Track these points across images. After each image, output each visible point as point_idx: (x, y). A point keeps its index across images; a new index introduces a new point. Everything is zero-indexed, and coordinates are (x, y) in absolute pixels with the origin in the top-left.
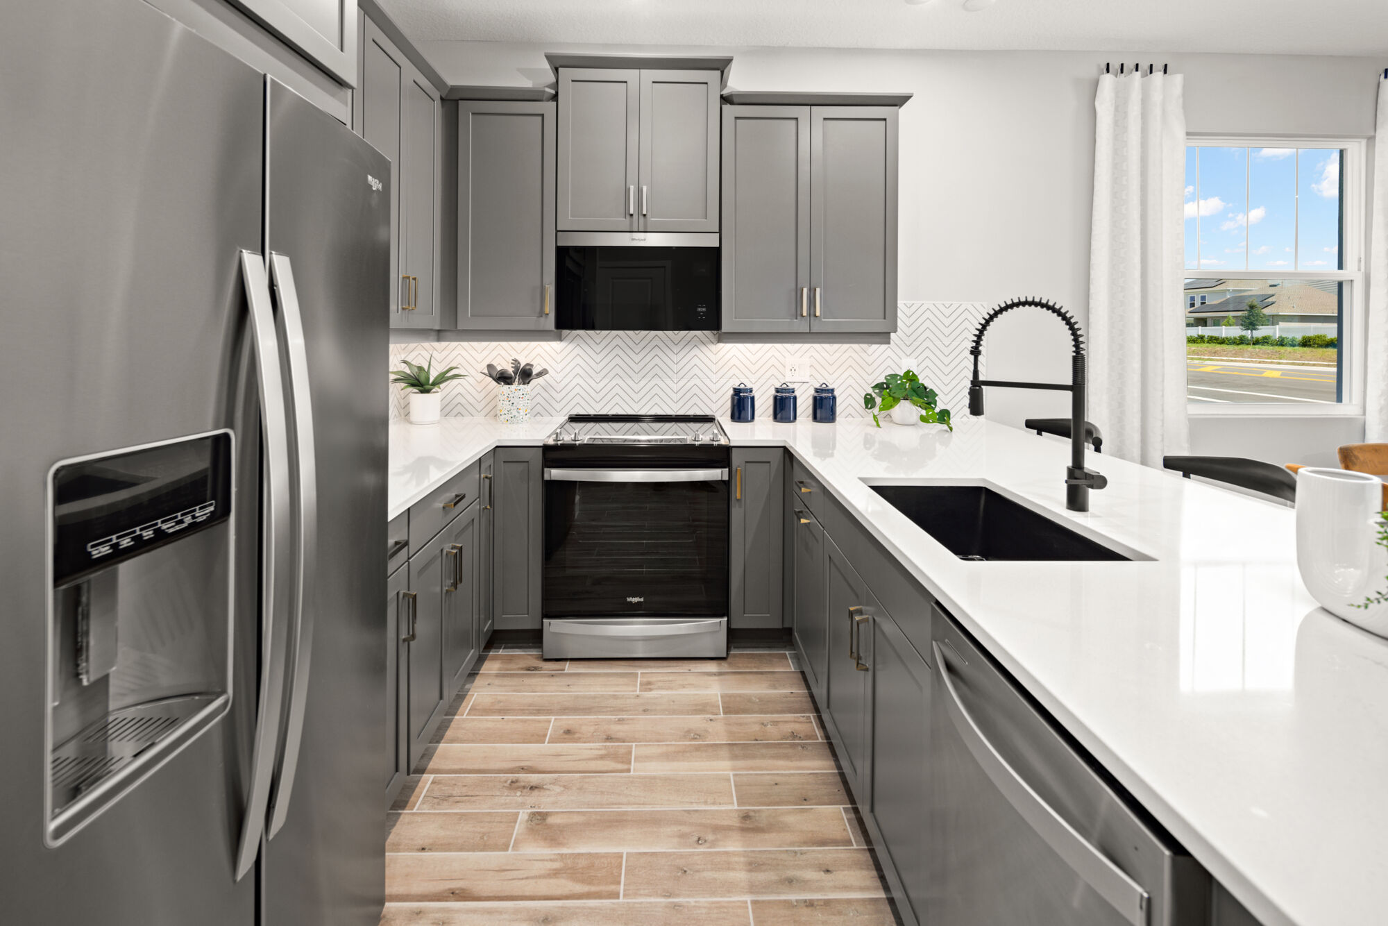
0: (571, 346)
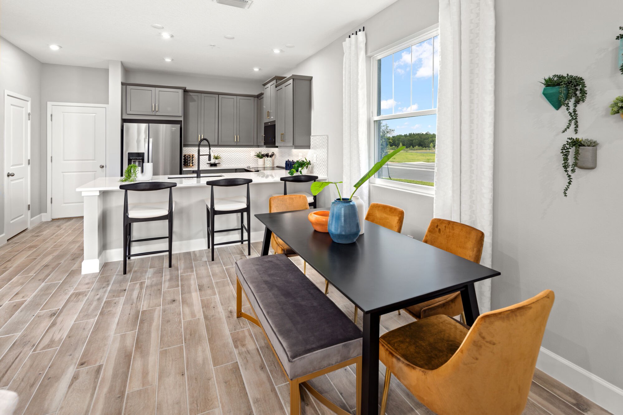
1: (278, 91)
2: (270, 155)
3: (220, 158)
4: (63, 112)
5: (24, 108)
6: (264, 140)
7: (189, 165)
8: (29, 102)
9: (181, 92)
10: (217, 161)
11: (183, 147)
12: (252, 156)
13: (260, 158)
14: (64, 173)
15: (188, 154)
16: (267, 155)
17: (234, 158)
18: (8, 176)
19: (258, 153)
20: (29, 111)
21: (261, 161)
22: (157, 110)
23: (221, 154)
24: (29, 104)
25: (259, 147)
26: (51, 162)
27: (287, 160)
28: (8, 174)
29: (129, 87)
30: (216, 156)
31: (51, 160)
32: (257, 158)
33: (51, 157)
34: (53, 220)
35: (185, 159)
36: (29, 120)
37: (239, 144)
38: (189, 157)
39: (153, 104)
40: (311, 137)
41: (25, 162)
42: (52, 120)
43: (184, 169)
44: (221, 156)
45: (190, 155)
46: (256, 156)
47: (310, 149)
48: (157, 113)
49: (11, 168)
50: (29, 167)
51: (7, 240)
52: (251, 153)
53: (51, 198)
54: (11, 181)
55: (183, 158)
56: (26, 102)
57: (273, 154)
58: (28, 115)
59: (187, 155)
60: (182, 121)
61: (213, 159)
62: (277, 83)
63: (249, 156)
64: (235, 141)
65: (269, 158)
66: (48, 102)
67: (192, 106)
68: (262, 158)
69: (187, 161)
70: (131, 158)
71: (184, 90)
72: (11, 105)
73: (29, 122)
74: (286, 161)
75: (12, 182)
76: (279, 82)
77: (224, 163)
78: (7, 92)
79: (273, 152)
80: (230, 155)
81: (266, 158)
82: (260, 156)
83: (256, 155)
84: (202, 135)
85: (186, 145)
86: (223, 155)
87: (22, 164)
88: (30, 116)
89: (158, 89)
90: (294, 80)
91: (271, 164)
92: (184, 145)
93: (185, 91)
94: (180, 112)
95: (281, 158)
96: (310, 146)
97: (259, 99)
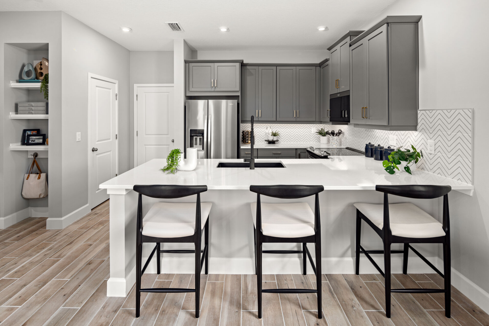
1: (353, 51)
2: (336, 132)
3: (279, 135)
4: (145, 93)
5: (111, 90)
6: (330, 116)
7: (247, 142)
8: (116, 84)
9: (238, 65)
10: (275, 138)
11: (241, 123)
12: (313, 132)
13: (323, 136)
14: (146, 146)
15: (247, 130)
16: (333, 133)
17: (293, 134)
18: (93, 151)
19: (321, 130)
20: (117, 92)
21: (324, 139)
22: (216, 86)
23: (280, 130)
24: (116, 85)
25: (322, 123)
26: (137, 136)
27: (368, 143)
28: (93, 149)
29: (191, 65)
30: (274, 132)
31: (137, 134)
32: (319, 135)
33: (137, 132)
35: (244, 135)
36: (116, 100)
37: (298, 120)
38: (247, 133)
39: (212, 80)
40: (419, 112)
41: (113, 137)
42: (137, 100)
43: (242, 147)
44: (279, 133)
45: (248, 132)
46: (317, 134)
47: (416, 130)
48: (215, 89)
49: (97, 143)
50: (117, 141)
51: (91, 210)
52: (311, 129)
54: (96, 155)
55: (241, 134)
56: (114, 84)
57: (340, 131)
58: (116, 96)
59: (245, 132)
60: (239, 96)
61: (272, 135)
62: (352, 41)
63: (309, 133)
64: (295, 116)
65: (335, 137)
66: (134, 84)
67: (249, 80)
68: (325, 136)
69: (245, 137)
70: (193, 135)
71: (241, 63)
72: (97, 86)
73: (117, 102)
74: (367, 145)
75: (98, 156)
76: (354, 39)
77: (282, 140)
78: (90, 75)
79: (340, 130)
80: (288, 132)
81: (331, 137)
82: (322, 133)
83: (318, 132)
84: (260, 111)
85: (243, 122)
86: (281, 132)
87: (110, 139)
88: (118, 96)
89: (216, 64)
90: (389, 24)
91: (338, 144)
92: (241, 121)
93: (243, 65)
94: (238, 88)
95: (356, 138)
96: (417, 126)
97: (322, 68)
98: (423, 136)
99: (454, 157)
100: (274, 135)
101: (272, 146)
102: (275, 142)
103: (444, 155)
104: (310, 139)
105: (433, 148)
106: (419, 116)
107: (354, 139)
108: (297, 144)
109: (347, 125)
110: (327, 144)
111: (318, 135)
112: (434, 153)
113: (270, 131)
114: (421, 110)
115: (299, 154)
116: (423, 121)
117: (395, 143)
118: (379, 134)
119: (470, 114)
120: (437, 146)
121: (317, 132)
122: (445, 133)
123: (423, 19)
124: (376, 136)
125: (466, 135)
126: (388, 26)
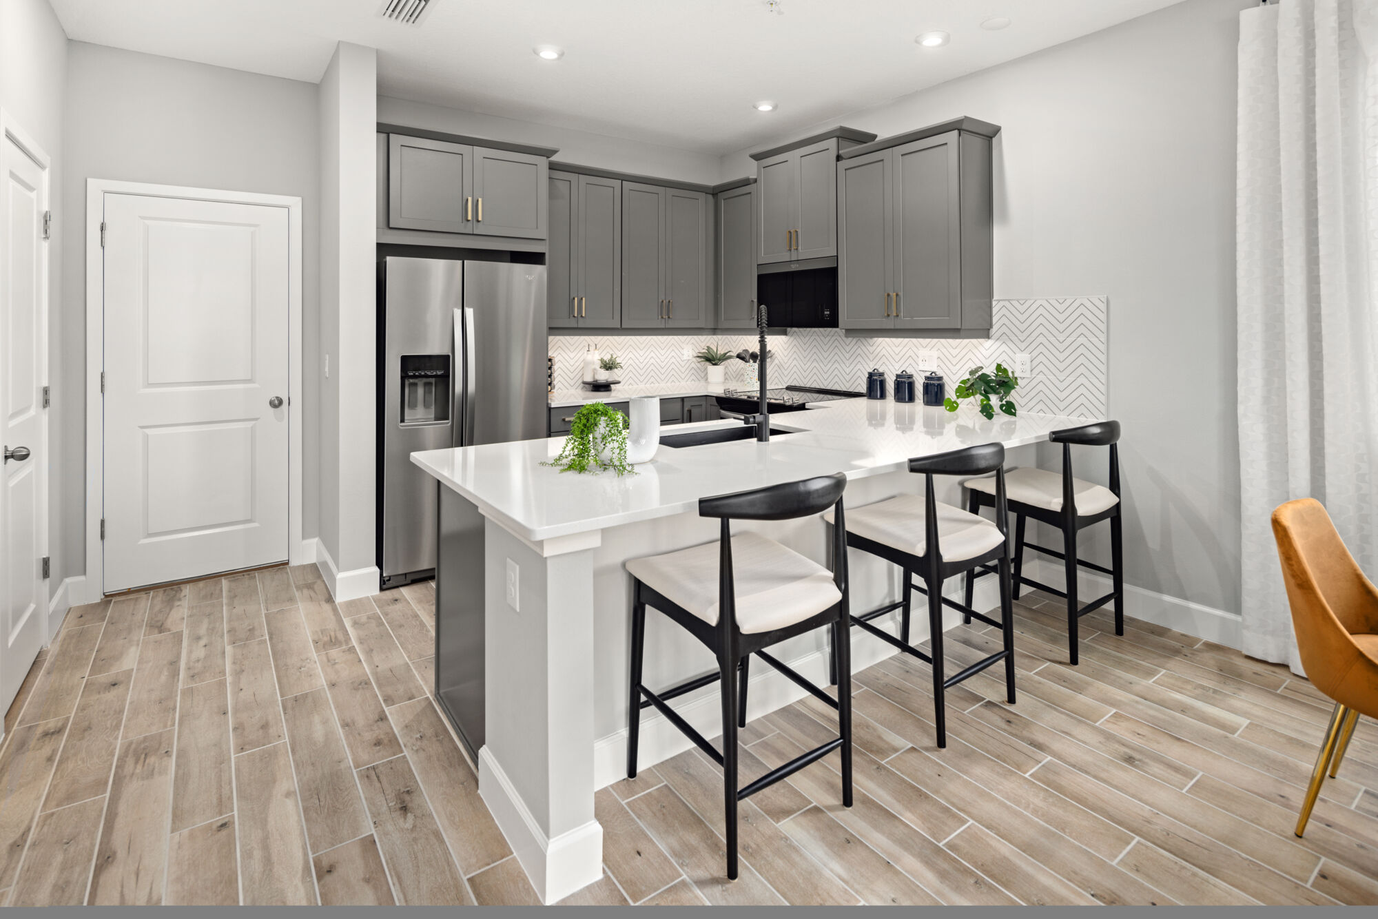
0: (792, 338)
1: (850, 170)
3: (620, 367)
5: (35, 193)
8: (48, 171)
9: (543, 164)
10: (610, 376)
12: (685, 357)
13: (713, 364)
14: (147, 431)
19: (707, 350)
20: (46, 205)
21: (716, 372)
24: (47, 178)
26: (103, 392)
27: (870, 372)
31: (102, 386)
33: (103, 376)
34: (106, 596)
40: (994, 303)
46: (699, 360)
47: (988, 337)
50: (47, 416)
53: (103, 522)
56: (40, 170)
58: (43, 222)
61: (601, 368)
66: (88, 181)
68: (720, 363)
71: (550, 160)
82: (710, 358)
87: (31, 407)
88: (49, 224)
89: (480, 152)
90: (964, 133)
93: (553, 167)
95: (815, 364)
96: (989, 329)
97: (724, 200)
98: (1004, 347)
99: (1071, 379)
100: (609, 366)
101: (601, 399)
102: (612, 385)
103: (1051, 377)
104: (680, 373)
105: (1028, 367)
106: (995, 310)
107: (807, 366)
108: (652, 388)
109: (783, 337)
110: (724, 383)
111: (703, 363)
112: (1029, 376)
113: (595, 357)
114: (999, 301)
115: (690, 411)
116: (1004, 320)
117: (936, 365)
118: (889, 349)
119: (1103, 307)
120: (1035, 363)
121: (698, 357)
122: (1052, 339)
123: (1002, 134)
124: (881, 354)
125: (1094, 340)
126: (960, 135)
